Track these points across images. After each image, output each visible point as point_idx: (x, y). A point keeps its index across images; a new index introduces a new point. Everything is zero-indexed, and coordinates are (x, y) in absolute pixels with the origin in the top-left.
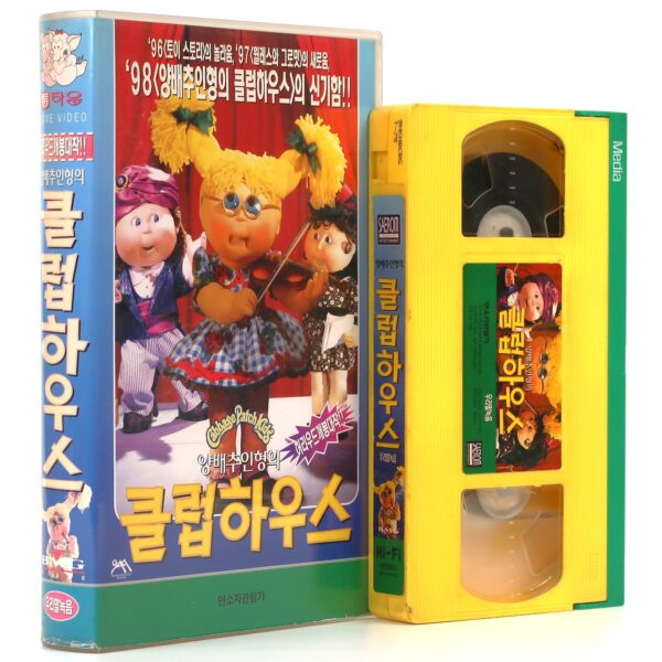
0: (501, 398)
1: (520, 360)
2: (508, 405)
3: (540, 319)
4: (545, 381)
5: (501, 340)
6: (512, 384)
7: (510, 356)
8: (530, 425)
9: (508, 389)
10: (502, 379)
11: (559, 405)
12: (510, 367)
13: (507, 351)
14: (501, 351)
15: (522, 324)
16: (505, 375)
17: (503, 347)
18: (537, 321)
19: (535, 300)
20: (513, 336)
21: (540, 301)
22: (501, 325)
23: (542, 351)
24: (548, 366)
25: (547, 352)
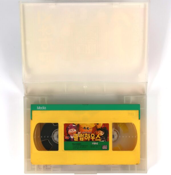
0: (93, 140)
1: (85, 135)
2: (94, 138)
3: (76, 129)
4: (90, 128)
5: (80, 140)
6: (90, 137)
7: (84, 138)
8: (99, 132)
9: (91, 138)
10: (89, 140)
11: (95, 124)
12: (86, 138)
13: (83, 139)
14: (83, 140)
15: (77, 134)
16: (88, 139)
17: (82, 139)
18: (76, 130)
19: (72, 131)
20: (80, 137)
21: (72, 129)
22: (77, 140)
23: (83, 129)
24: (86, 127)
25: (83, 127)
